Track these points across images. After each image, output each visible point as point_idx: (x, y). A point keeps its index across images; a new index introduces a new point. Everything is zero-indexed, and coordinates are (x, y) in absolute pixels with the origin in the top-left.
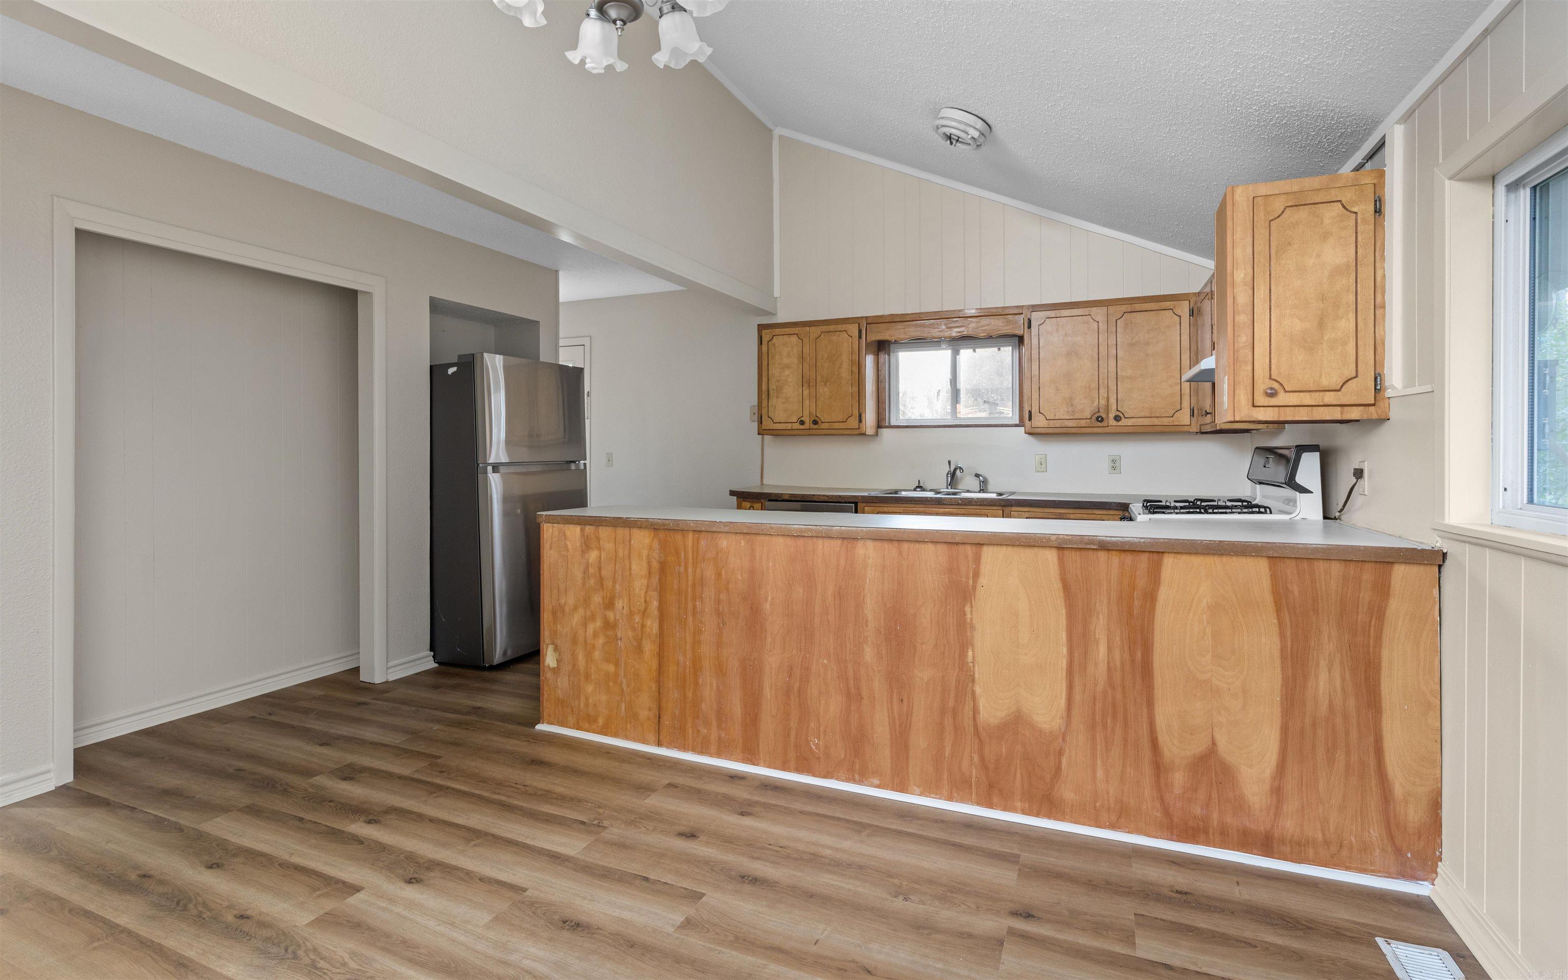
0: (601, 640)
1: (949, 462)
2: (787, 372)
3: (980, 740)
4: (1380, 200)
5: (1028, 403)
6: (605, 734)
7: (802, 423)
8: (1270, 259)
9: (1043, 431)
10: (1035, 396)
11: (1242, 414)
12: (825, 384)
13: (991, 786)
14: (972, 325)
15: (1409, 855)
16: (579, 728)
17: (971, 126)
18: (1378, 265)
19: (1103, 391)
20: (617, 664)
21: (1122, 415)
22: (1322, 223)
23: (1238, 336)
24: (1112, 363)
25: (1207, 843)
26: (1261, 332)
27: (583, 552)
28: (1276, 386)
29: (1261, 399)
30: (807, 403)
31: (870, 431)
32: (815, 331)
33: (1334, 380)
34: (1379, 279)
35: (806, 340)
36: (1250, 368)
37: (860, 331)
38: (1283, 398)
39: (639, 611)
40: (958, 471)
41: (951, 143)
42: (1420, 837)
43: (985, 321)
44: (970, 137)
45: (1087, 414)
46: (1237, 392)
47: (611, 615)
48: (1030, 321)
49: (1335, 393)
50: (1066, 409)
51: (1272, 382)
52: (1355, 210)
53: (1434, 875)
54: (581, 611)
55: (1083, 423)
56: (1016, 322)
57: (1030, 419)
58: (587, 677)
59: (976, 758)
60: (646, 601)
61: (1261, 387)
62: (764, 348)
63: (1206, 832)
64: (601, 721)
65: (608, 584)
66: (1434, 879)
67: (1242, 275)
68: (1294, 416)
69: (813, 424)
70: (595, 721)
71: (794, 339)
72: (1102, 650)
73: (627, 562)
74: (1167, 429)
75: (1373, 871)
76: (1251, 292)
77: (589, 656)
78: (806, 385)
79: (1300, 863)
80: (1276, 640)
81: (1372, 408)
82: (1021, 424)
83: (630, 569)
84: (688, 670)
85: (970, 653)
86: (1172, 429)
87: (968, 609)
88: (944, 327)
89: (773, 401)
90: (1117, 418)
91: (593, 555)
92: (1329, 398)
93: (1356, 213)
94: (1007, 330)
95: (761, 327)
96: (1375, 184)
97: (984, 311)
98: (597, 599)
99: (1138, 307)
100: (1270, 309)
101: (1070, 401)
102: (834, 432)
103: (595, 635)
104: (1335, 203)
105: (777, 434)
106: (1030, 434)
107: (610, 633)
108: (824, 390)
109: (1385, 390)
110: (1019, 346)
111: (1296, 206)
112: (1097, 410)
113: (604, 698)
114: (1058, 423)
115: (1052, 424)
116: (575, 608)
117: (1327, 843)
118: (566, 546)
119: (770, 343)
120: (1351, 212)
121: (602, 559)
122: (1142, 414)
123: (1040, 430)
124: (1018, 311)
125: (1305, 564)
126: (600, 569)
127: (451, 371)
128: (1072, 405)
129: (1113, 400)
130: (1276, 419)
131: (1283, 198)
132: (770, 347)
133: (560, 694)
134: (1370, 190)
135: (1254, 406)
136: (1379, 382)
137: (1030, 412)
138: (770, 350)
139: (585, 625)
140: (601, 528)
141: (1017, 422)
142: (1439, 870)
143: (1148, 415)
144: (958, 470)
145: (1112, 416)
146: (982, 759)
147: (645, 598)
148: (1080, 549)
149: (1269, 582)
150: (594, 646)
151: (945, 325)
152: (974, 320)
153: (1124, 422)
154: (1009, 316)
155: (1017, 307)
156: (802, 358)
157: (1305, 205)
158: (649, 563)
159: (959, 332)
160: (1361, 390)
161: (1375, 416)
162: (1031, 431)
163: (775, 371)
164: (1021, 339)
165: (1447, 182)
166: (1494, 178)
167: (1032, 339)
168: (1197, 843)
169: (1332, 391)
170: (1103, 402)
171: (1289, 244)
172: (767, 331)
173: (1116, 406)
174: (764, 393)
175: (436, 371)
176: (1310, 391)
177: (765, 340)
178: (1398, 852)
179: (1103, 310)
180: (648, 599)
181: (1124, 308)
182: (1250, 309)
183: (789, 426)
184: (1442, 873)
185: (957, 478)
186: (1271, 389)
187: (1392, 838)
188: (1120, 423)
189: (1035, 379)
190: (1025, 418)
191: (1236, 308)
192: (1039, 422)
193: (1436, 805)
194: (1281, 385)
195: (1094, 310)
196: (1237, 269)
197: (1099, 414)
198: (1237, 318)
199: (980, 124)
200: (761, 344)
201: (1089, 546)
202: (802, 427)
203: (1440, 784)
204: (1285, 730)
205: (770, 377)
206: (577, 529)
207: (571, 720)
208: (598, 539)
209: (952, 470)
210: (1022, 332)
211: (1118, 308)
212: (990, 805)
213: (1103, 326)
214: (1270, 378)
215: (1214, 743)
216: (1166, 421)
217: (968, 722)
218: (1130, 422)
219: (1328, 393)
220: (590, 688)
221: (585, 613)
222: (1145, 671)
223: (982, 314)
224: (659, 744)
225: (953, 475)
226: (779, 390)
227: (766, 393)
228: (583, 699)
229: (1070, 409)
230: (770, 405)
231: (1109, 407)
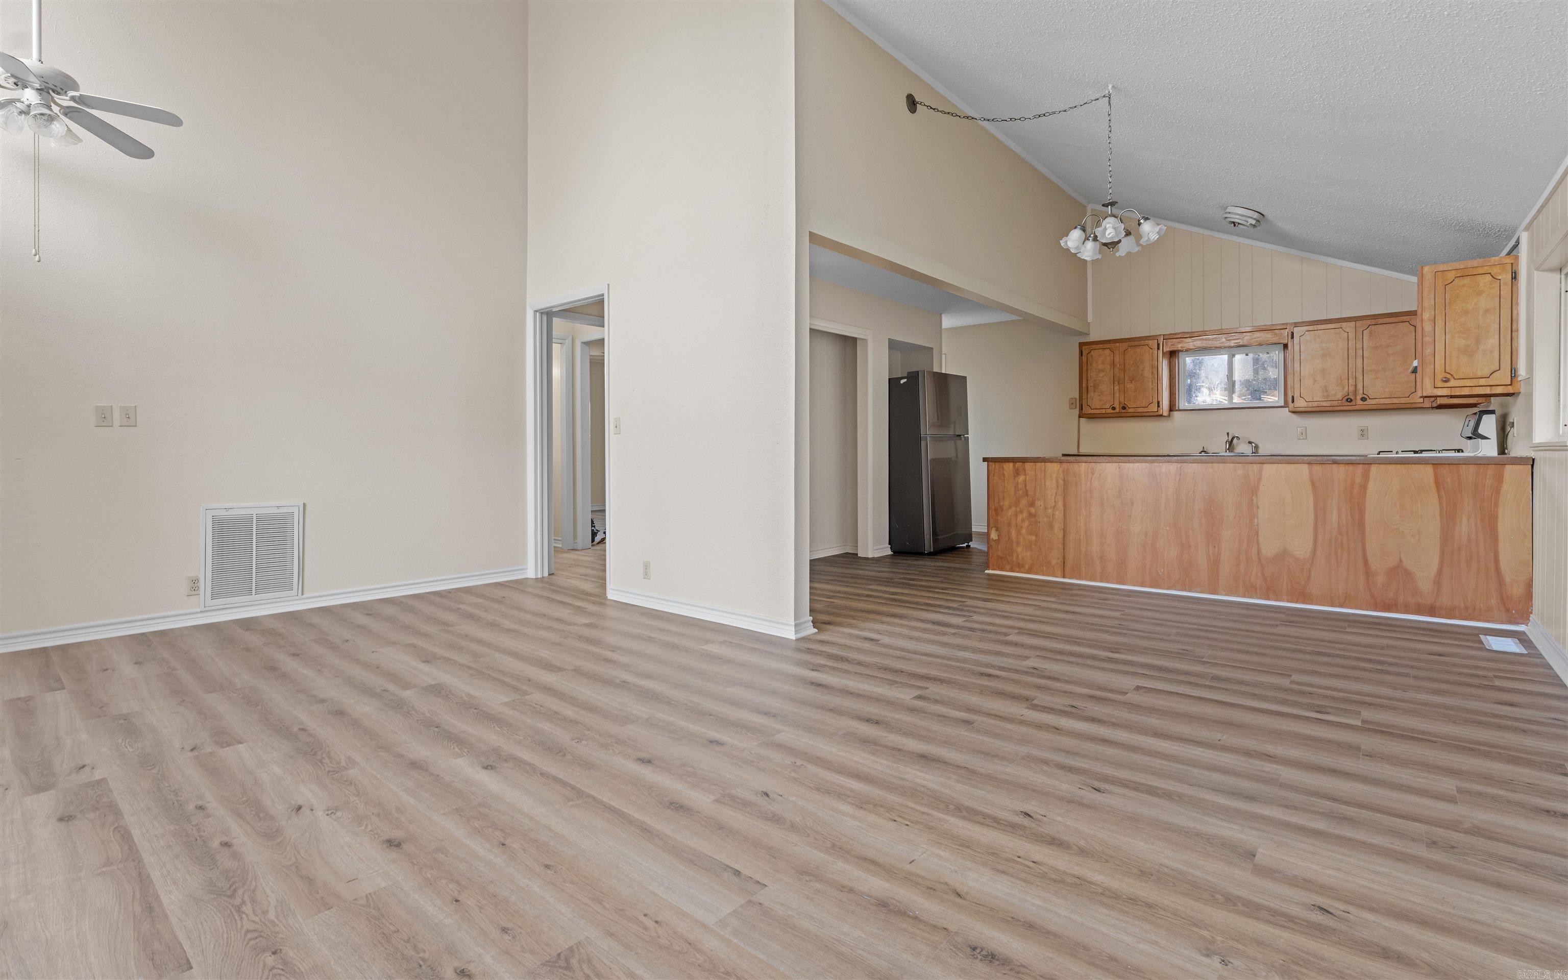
0: (1026, 524)
1: (1228, 434)
2: (1102, 374)
3: (1262, 565)
4: (1515, 273)
5: (1291, 391)
6: (1030, 573)
7: (1114, 408)
8: (1445, 307)
9: (1303, 409)
10: (1297, 385)
11: (1428, 392)
12: (1131, 382)
13: (1268, 589)
14: (1246, 338)
15: (1514, 612)
16: (1012, 571)
17: (1250, 217)
18: (1514, 308)
19: (1352, 381)
20: (1037, 535)
21: (1367, 397)
22: (1478, 286)
23: (1425, 349)
24: (1359, 361)
25: (1397, 612)
26: (1440, 347)
27: (1015, 477)
28: (1448, 376)
29: (1439, 384)
30: (1117, 395)
31: (1165, 414)
32: (1123, 346)
33: (1486, 372)
34: (1514, 315)
35: (1117, 352)
36: (1433, 367)
37: (1158, 345)
38: (1452, 383)
39: (1051, 507)
40: (1235, 440)
41: (1235, 225)
42: (1520, 603)
43: (1257, 335)
44: (1249, 224)
45: (1339, 397)
46: (1424, 380)
47: (1033, 510)
48: (1293, 334)
49: (1486, 379)
50: (1321, 394)
51: (1446, 374)
52: (1499, 278)
53: (1528, 621)
54: (1013, 509)
55: (1335, 403)
56: (1282, 334)
57: (1293, 401)
58: (1018, 543)
59: (1260, 574)
60: (1055, 502)
61: (1439, 377)
62: (1084, 358)
63: (1396, 605)
64: (1027, 567)
65: (1031, 493)
66: (1528, 623)
67: (1428, 316)
68: (1461, 393)
69: (1122, 409)
70: (1023, 566)
71: (1107, 352)
72: (1335, 515)
73: (1043, 481)
74: (1405, 406)
75: (1493, 621)
76: (1434, 324)
77: (1019, 533)
78: (1116, 383)
79: (1451, 619)
80: (1438, 506)
81: (1510, 387)
82: (1286, 405)
83: (1045, 485)
84: (1082, 537)
85: (1256, 520)
86: (1408, 406)
87: (1254, 498)
88: (1224, 340)
89: (1091, 394)
90: (1363, 399)
91: (1021, 479)
92: (1482, 382)
93: (1500, 280)
94: (1275, 340)
95: (1081, 345)
96: (1512, 264)
97: (1256, 328)
98: (1024, 502)
99: (1380, 321)
100: (1445, 333)
101: (1325, 389)
102: (1138, 414)
103: (1023, 521)
104: (1487, 275)
105: (1091, 417)
106: (1294, 412)
107: (1033, 519)
108: (1130, 386)
109: (1518, 376)
110: (1284, 350)
111: (1462, 276)
112: (1347, 394)
113: (1029, 554)
114: (1315, 404)
115: (1310, 404)
116: (1010, 507)
117: (1466, 608)
118: (1004, 474)
119: (1088, 355)
120: (1496, 279)
121: (1027, 480)
122: (1384, 396)
123: (1301, 409)
124: (1284, 327)
125: (1454, 467)
126: (1025, 485)
127: (902, 381)
128: (1327, 391)
129: (1360, 386)
130: (1449, 394)
131: (1453, 272)
132: (1089, 358)
133: (1000, 553)
134: (1509, 267)
135: (1435, 388)
136: (1513, 372)
137: (1293, 397)
138: (1088, 360)
139: (1016, 516)
140: (1026, 464)
141: (1283, 405)
142: (1530, 618)
143: (1388, 396)
144: (1236, 438)
145: (1359, 397)
146: (1263, 575)
147: (1055, 499)
148: (1322, 464)
149: (1433, 477)
150: (1022, 527)
151: (1225, 338)
152: (1248, 334)
153: (1369, 402)
154: (1276, 331)
155: (1283, 324)
156: (1113, 365)
157: (1468, 276)
158: (1057, 481)
159: (1236, 343)
160: (1503, 377)
161: (1512, 392)
162: (1293, 410)
163: (1092, 374)
164: (1286, 346)
165: (1535, 272)
166: (1561, 270)
167: (1295, 346)
168: (1391, 612)
169: (1484, 378)
170: (1352, 388)
171: (1458, 297)
172: (1086, 347)
173: (1362, 390)
174: (1084, 389)
175: (893, 383)
176: (1470, 378)
177: (1085, 353)
178: (1508, 610)
179: (1353, 324)
180: (1056, 500)
181: (1369, 322)
182: (1433, 334)
183: (1104, 411)
184: (1532, 620)
185: (1233, 445)
186: (1445, 378)
187: (1504, 604)
188: (1365, 403)
189: (1297, 374)
190: (1289, 401)
191: (1424, 333)
192: (1300, 404)
193: (1529, 585)
194: (1452, 375)
195: (1344, 325)
196: (1425, 312)
197: (1348, 397)
198: (1424, 339)
199: (1256, 215)
200: (1082, 356)
201: (1326, 462)
202: (1113, 411)
203: (1531, 576)
204: (1442, 554)
205: (1089, 378)
206: (1011, 464)
207: (1008, 567)
208: (1024, 469)
209: (1230, 439)
210: (1286, 342)
211: (1364, 322)
212: (1268, 599)
213: (1352, 335)
214: (1445, 372)
215: (1401, 560)
216: (1403, 401)
217: (1254, 557)
218: (1373, 402)
219: (1481, 379)
220: (1019, 550)
221: (1016, 509)
222: (1361, 525)
223: (1255, 330)
224: (1064, 577)
225: (1231, 442)
226: (1095, 387)
227: (1086, 389)
228: (1015, 555)
229: (1325, 394)
230: (1089, 397)
231: (1357, 391)
